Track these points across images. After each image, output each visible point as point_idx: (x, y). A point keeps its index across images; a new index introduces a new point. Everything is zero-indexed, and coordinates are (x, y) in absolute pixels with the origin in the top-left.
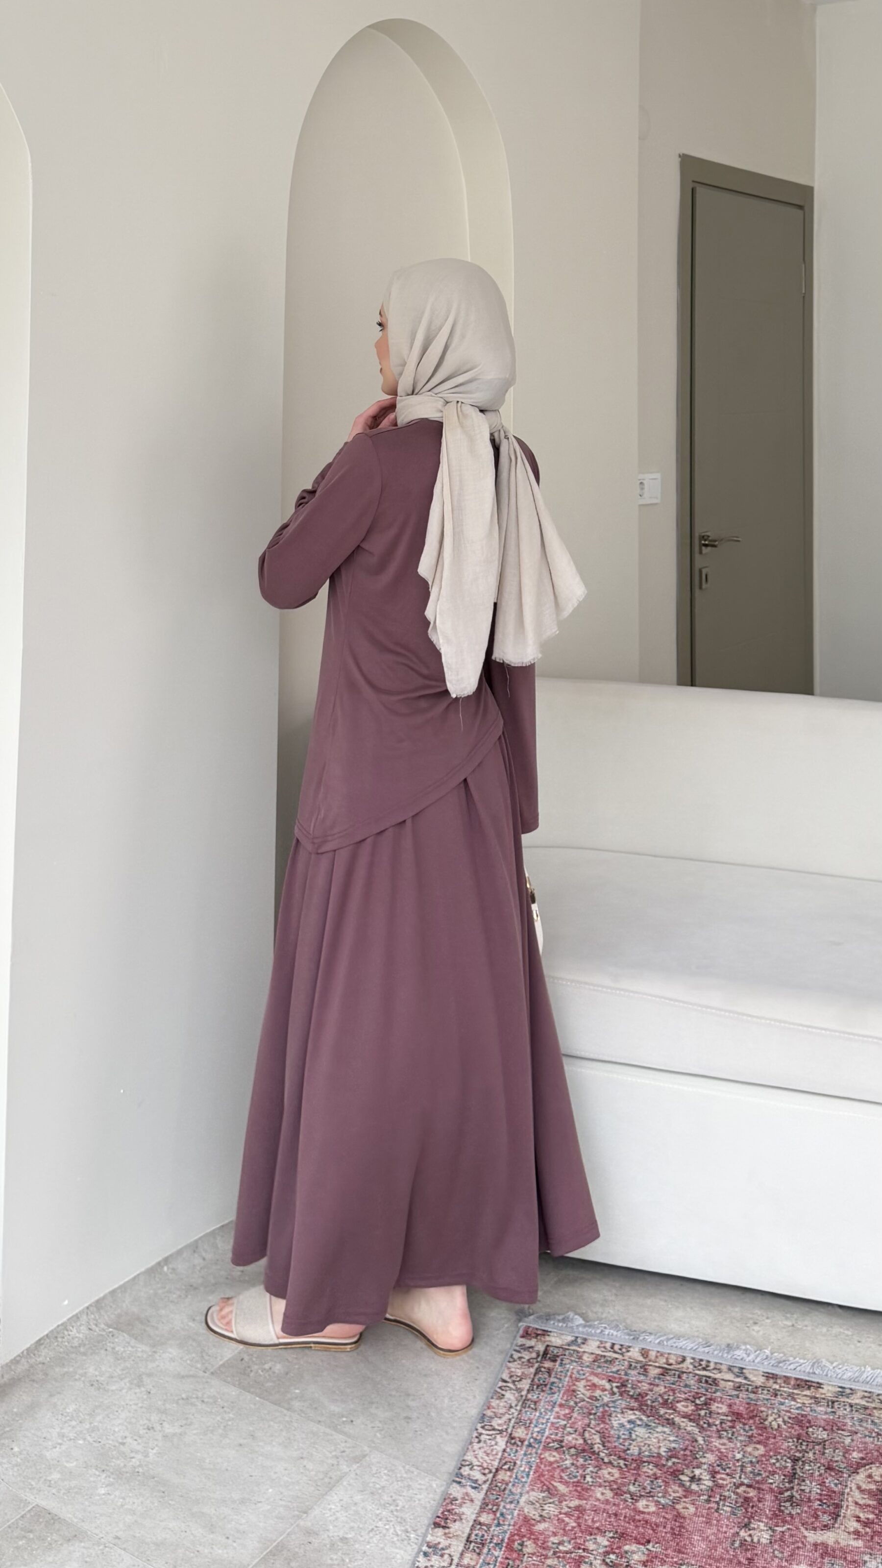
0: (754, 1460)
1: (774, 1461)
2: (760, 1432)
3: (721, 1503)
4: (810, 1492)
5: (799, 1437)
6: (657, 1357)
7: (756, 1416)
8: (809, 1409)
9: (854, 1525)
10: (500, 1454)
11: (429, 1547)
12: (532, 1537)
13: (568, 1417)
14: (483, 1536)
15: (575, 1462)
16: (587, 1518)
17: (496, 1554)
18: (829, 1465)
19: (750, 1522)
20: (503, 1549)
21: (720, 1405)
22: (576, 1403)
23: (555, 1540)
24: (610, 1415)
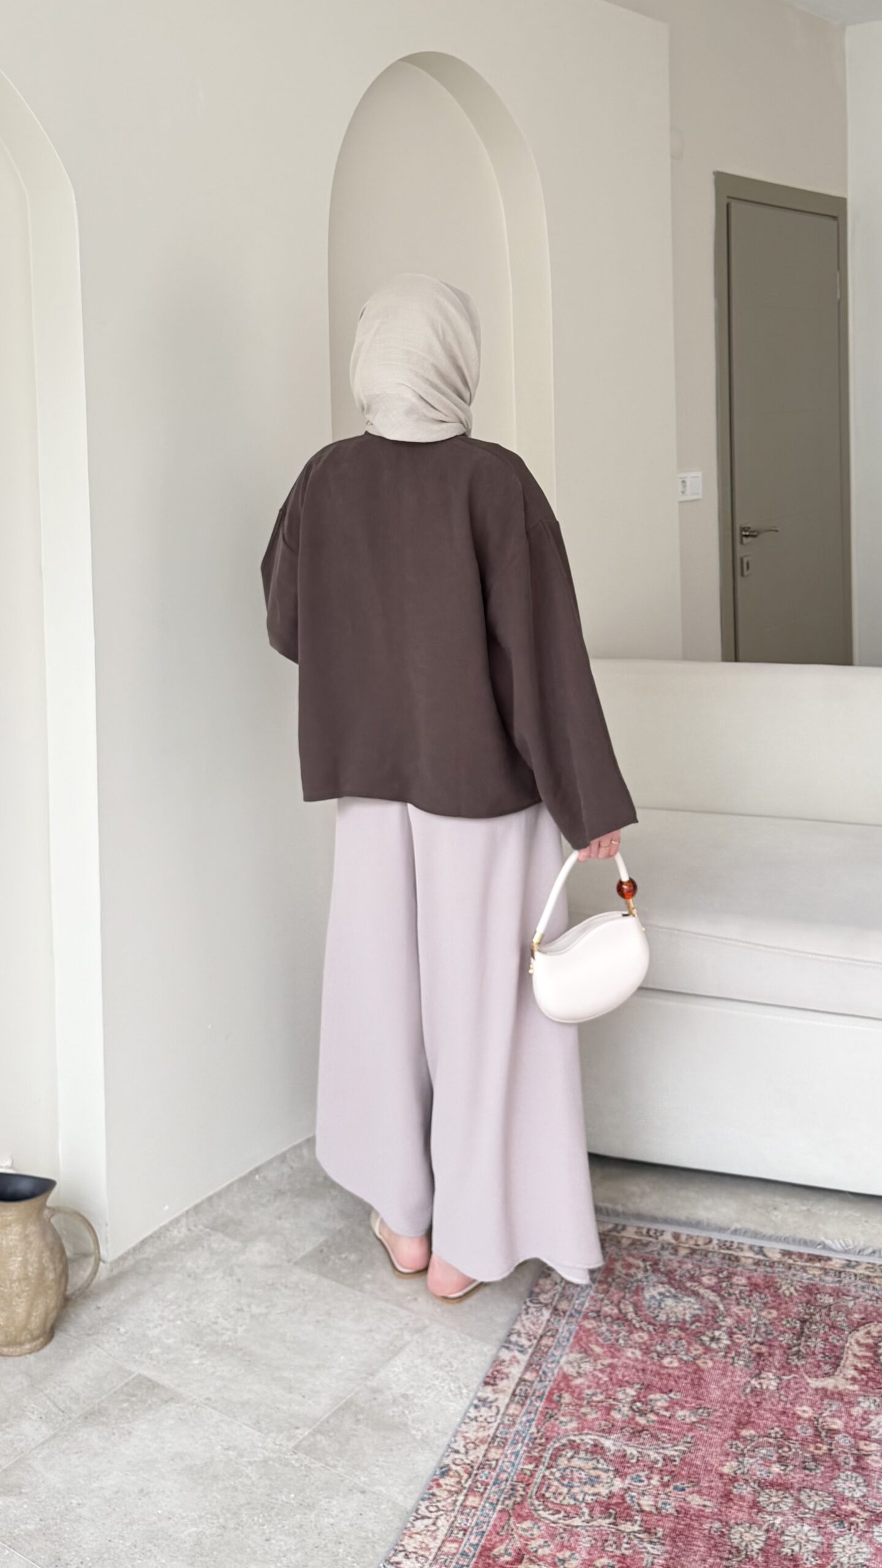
0: (767, 1322)
1: (784, 1322)
2: (773, 1299)
3: (736, 1358)
4: (815, 1347)
5: (808, 1302)
6: (687, 1239)
7: (771, 1286)
8: (818, 1279)
9: (851, 1373)
10: (545, 1323)
11: (480, 1401)
12: (570, 1390)
13: (606, 1292)
14: (526, 1390)
15: (610, 1328)
16: (618, 1373)
17: (537, 1404)
18: (833, 1324)
19: (760, 1373)
20: (544, 1400)
21: (740, 1278)
22: (614, 1280)
23: (589, 1392)
24: (643, 1289)
